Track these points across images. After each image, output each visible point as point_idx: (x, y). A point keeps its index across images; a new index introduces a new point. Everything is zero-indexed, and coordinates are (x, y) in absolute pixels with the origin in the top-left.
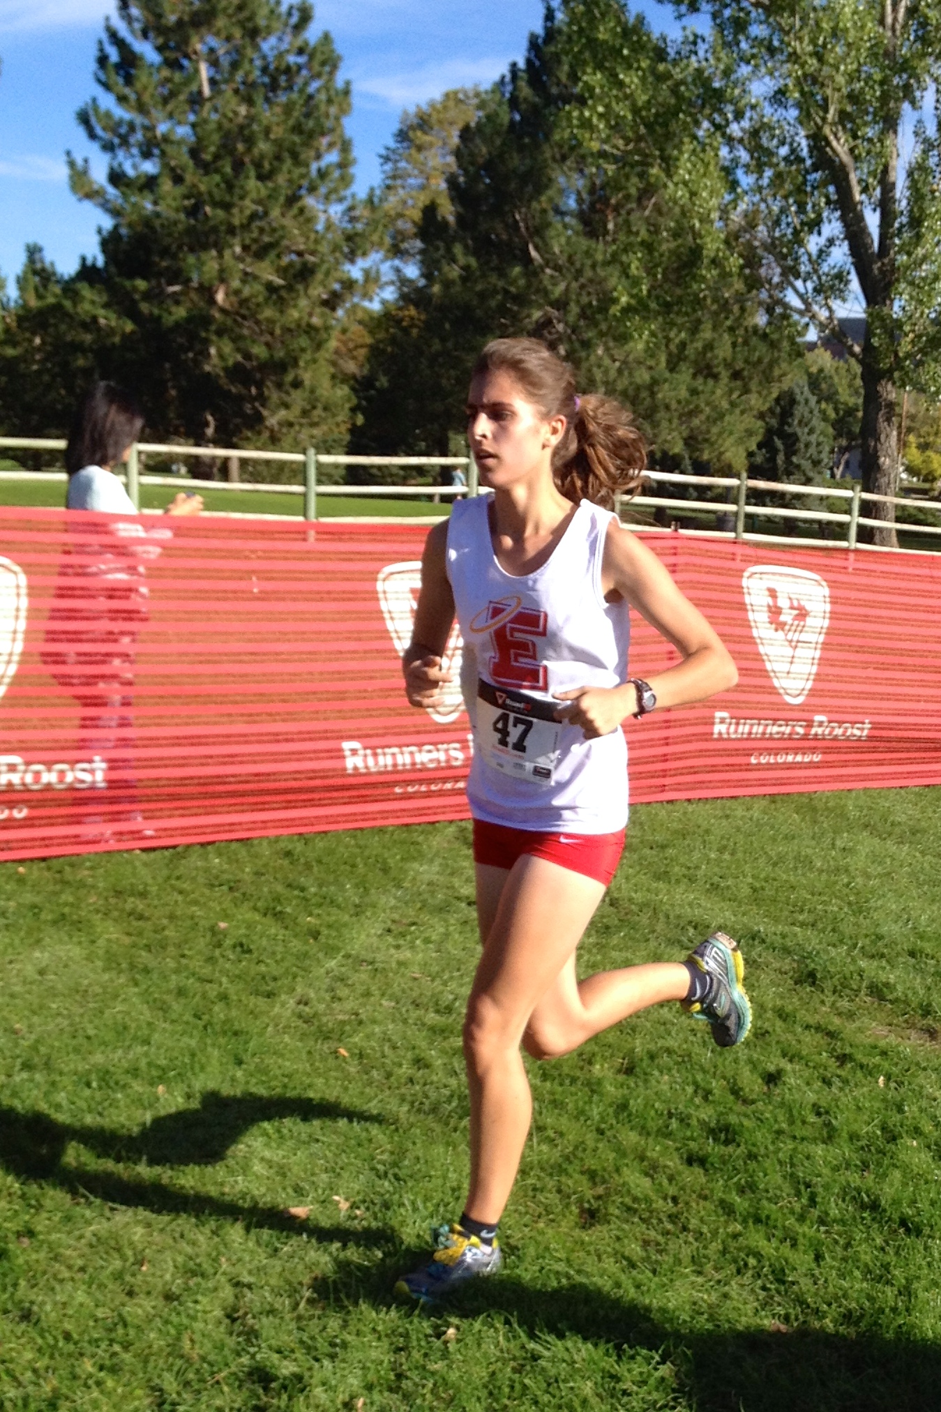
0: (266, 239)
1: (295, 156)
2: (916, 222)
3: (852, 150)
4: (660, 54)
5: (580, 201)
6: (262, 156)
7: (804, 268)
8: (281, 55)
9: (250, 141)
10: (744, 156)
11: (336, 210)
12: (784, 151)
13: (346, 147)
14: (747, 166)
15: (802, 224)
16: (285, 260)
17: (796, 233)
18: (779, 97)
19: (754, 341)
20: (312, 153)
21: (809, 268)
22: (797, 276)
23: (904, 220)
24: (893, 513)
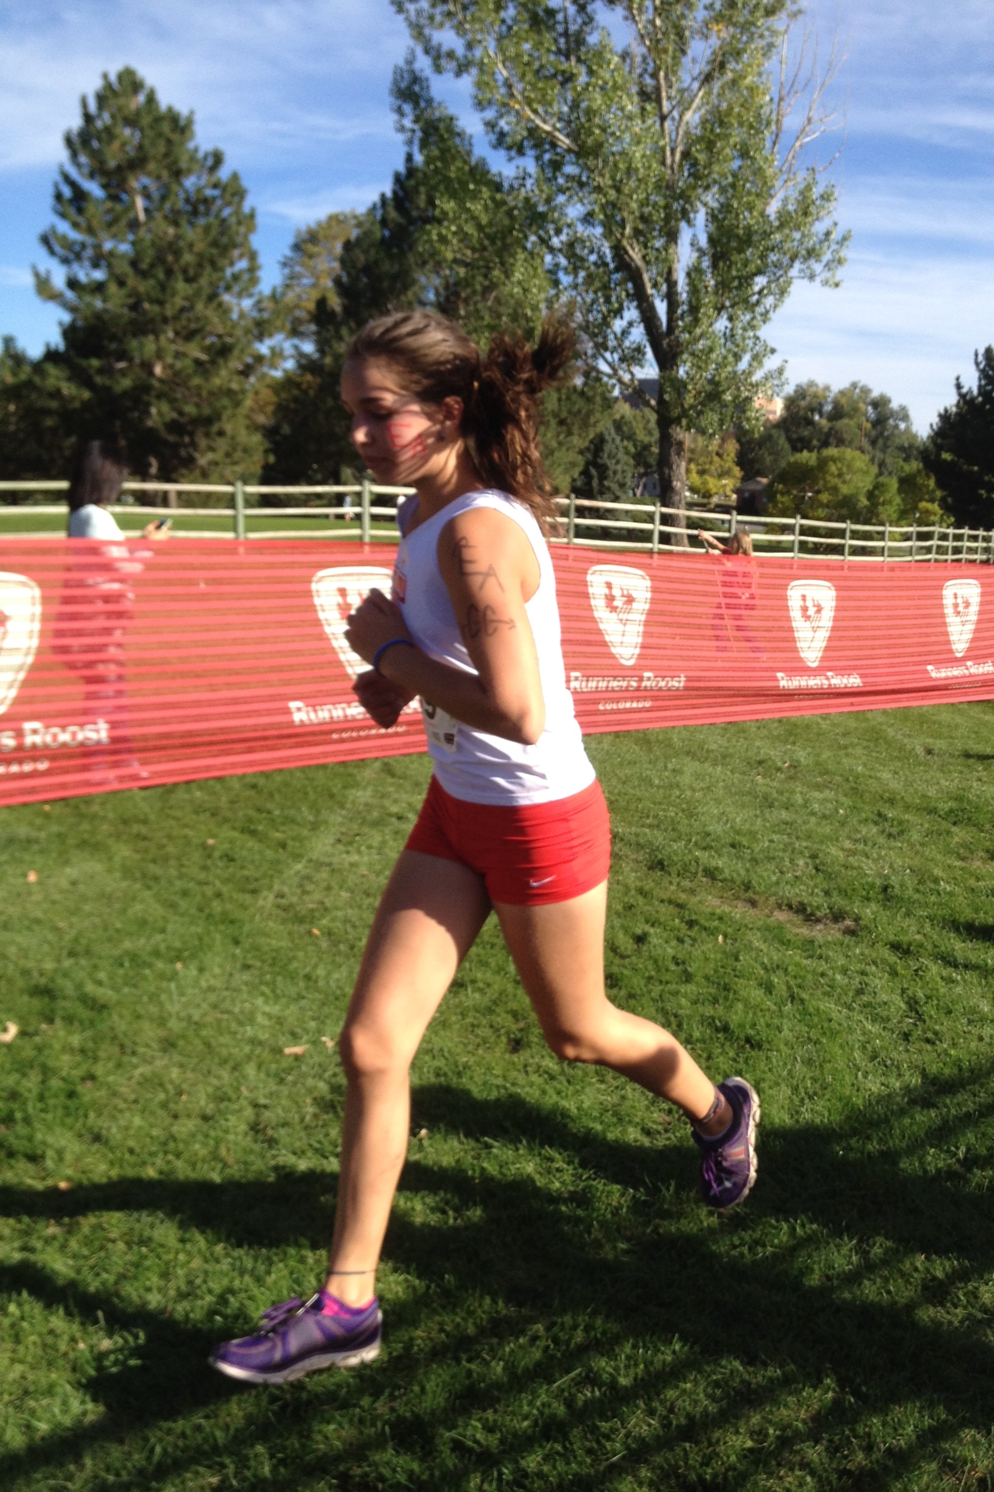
0: (193, 326)
1: (213, 263)
2: (694, 309)
3: (644, 257)
4: (497, 187)
5: (437, 294)
6: (188, 265)
7: (612, 343)
8: (199, 190)
9: (177, 253)
10: (563, 261)
11: (247, 303)
12: (593, 258)
13: (253, 256)
14: (566, 269)
15: (609, 311)
16: (209, 341)
17: (605, 318)
18: (588, 218)
19: (574, 397)
20: (226, 262)
21: (615, 343)
22: (606, 349)
23: (685, 307)
24: (684, 522)
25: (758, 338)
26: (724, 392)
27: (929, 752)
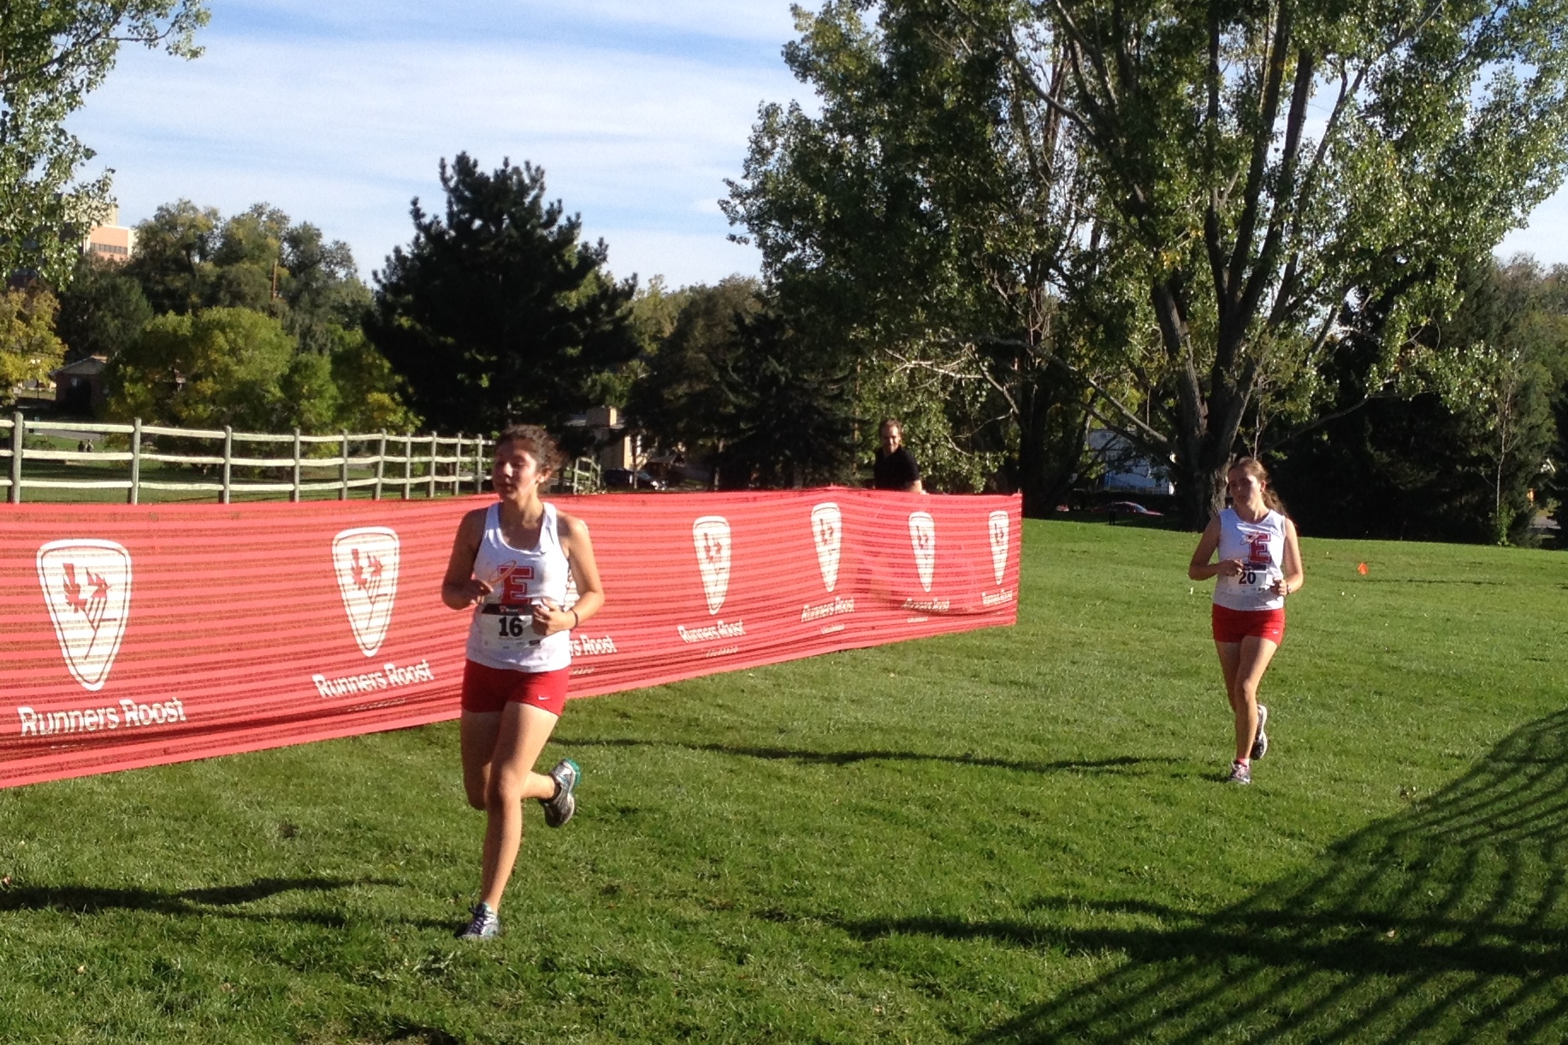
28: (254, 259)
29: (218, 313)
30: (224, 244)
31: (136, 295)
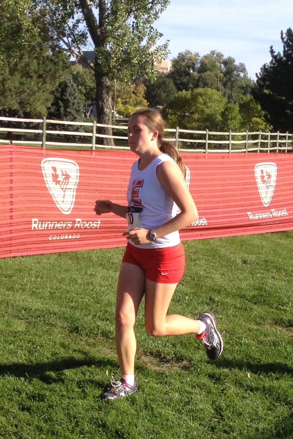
2: (115, 12)
7: (67, 32)
15: (66, 14)
17: (63, 18)
19: (47, 62)
22: (64, 35)
23: (110, 12)
24: (111, 132)
25: (152, 28)
26: (132, 58)
27: (245, 262)
28: (211, 71)
29: (200, 90)
30: (201, 66)
31: (171, 85)
